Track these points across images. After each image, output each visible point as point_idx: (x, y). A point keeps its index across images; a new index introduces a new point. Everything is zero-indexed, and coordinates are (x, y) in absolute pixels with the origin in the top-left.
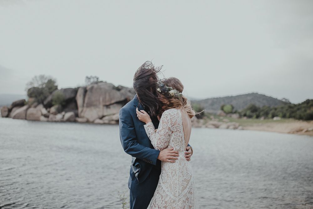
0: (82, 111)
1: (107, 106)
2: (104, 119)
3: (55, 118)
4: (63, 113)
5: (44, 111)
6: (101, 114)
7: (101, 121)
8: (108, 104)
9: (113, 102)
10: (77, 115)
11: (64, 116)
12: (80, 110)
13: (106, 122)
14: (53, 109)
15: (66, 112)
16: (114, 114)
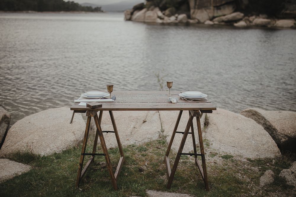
0: (194, 13)
1: (218, 8)
2: (214, 20)
3: (169, 20)
4: (176, 15)
5: (160, 14)
6: (211, 15)
7: (211, 23)
8: (218, 5)
9: (224, 2)
10: (189, 17)
11: (177, 17)
12: (192, 11)
13: (216, 23)
14: (167, 12)
15: (179, 14)
16: (224, 15)
